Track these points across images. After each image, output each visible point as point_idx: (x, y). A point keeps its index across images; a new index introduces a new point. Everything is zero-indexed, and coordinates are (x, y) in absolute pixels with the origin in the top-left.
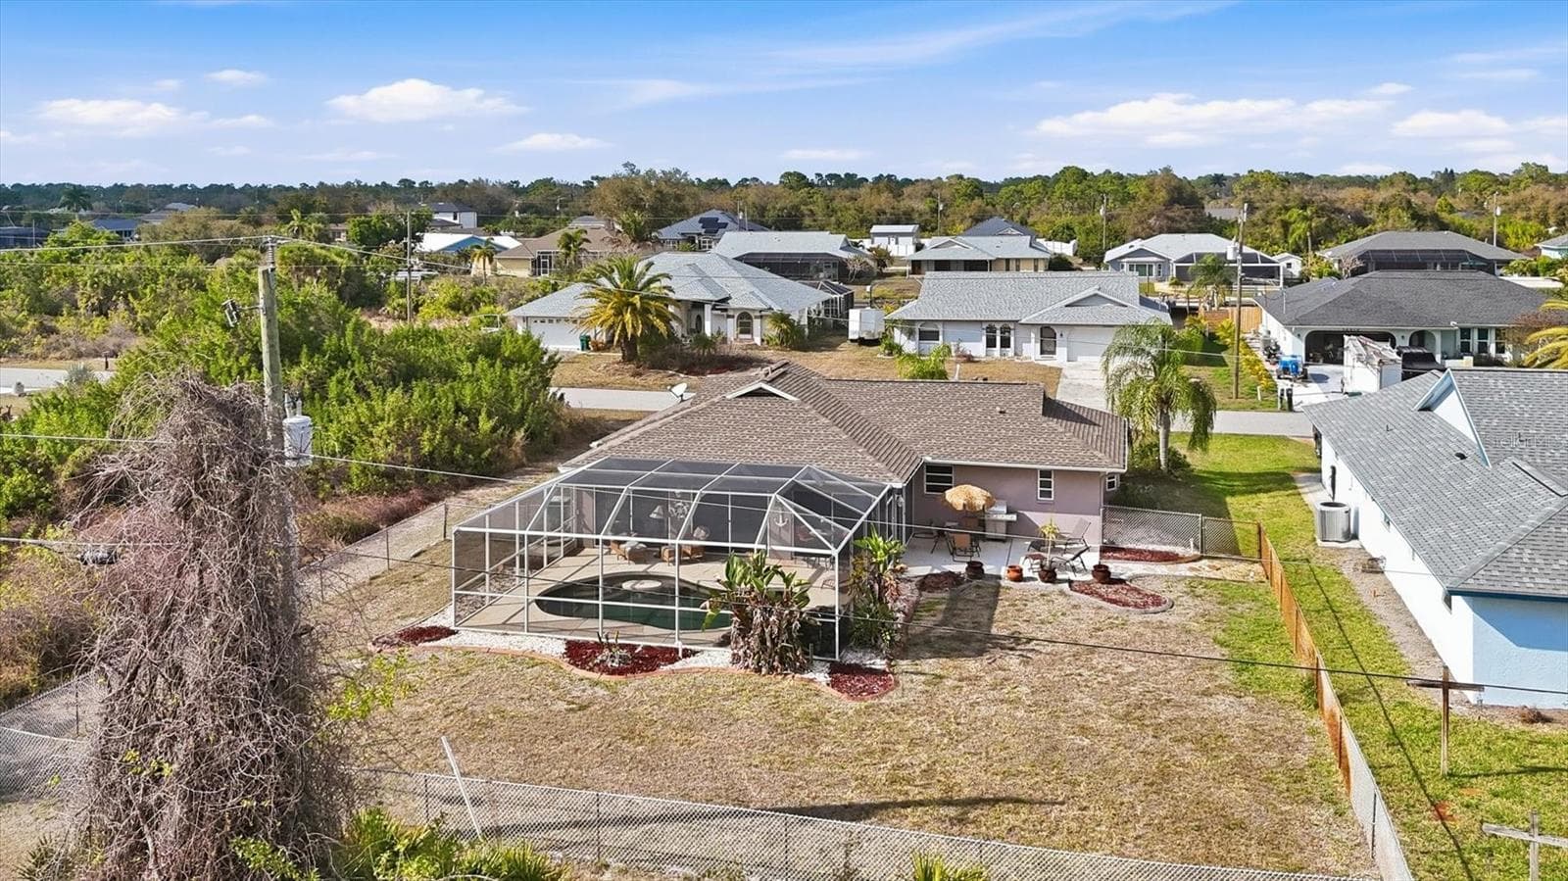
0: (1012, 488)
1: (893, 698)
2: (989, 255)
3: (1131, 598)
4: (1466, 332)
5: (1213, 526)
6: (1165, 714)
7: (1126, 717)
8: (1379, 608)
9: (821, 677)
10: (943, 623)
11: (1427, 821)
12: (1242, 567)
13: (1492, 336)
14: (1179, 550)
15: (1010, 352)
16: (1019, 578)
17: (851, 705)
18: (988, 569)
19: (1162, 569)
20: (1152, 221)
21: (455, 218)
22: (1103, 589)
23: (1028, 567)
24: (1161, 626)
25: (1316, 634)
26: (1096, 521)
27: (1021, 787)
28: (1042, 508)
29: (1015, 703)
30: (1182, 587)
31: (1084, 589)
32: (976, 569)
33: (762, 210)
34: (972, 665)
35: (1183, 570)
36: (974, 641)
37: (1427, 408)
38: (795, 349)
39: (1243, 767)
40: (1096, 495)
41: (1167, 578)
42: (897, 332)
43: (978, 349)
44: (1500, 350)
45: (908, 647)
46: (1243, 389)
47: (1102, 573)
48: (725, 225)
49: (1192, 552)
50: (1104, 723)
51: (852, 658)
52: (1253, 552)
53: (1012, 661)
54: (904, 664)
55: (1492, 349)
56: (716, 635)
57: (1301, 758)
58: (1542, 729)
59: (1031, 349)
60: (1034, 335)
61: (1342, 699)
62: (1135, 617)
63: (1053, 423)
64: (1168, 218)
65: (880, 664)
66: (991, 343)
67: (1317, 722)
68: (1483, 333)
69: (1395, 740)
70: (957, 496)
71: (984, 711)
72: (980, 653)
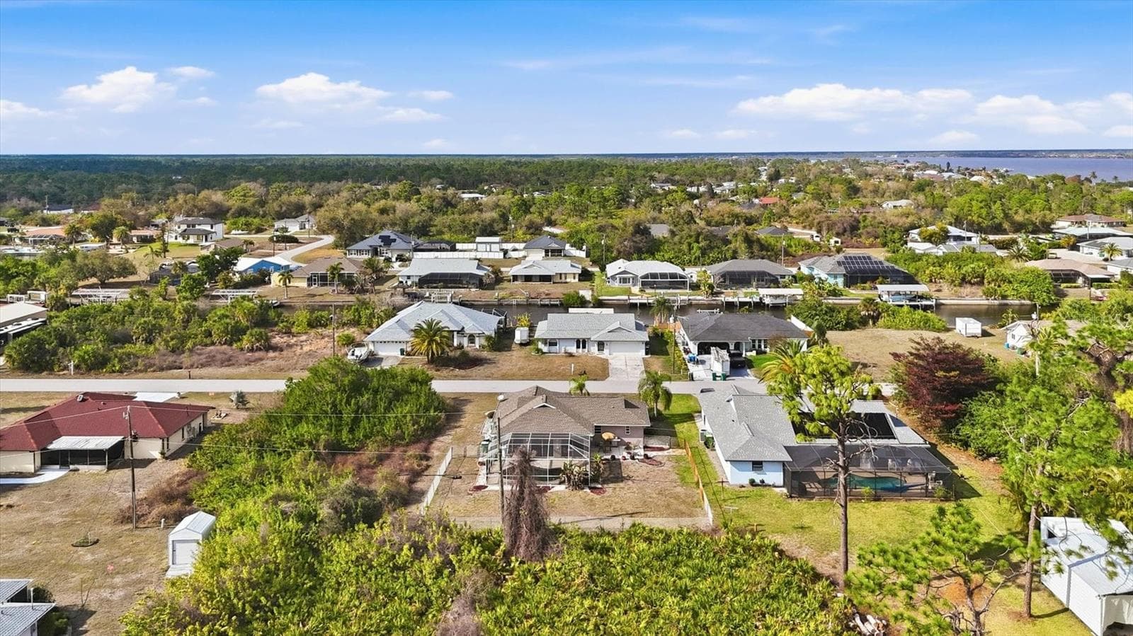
0: (618, 431)
1: (606, 494)
2: (549, 270)
3: (654, 463)
4: (754, 341)
5: (673, 439)
6: (667, 492)
7: (659, 494)
8: (714, 461)
9: (588, 491)
10: (610, 474)
11: (718, 509)
12: (680, 451)
13: (763, 342)
14: (664, 446)
15: (586, 350)
16: (625, 459)
17: (598, 497)
18: (616, 457)
19: (660, 453)
20: (626, 243)
21: (212, 228)
22: (647, 461)
23: (628, 456)
24: (663, 470)
25: (699, 469)
26: (642, 439)
27: (641, 510)
28: (626, 437)
29: (634, 492)
30: (666, 458)
31: (642, 461)
32: (613, 457)
33: (406, 222)
34: (622, 485)
35: (665, 453)
36: (619, 478)
37: (728, 401)
38: (495, 351)
39: (684, 502)
40: (642, 432)
41: (662, 456)
42: (540, 343)
43: (573, 349)
44: (765, 347)
45: (605, 481)
46: (676, 369)
47: (646, 456)
48: (395, 240)
49: (668, 447)
50: (654, 495)
51: (593, 485)
52: (683, 445)
53: (630, 482)
54: (605, 486)
55: (763, 347)
56: (558, 481)
57: (695, 499)
58: (743, 489)
59: (594, 349)
60: (596, 345)
61: (703, 486)
62: (656, 468)
63: (629, 411)
64: (634, 242)
65: (600, 486)
66: (578, 347)
67: (699, 491)
68: (760, 341)
69: (714, 494)
70: (606, 436)
71: (628, 495)
72: (622, 481)
